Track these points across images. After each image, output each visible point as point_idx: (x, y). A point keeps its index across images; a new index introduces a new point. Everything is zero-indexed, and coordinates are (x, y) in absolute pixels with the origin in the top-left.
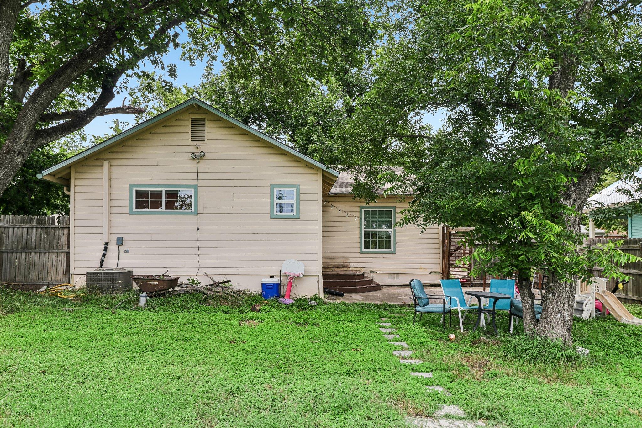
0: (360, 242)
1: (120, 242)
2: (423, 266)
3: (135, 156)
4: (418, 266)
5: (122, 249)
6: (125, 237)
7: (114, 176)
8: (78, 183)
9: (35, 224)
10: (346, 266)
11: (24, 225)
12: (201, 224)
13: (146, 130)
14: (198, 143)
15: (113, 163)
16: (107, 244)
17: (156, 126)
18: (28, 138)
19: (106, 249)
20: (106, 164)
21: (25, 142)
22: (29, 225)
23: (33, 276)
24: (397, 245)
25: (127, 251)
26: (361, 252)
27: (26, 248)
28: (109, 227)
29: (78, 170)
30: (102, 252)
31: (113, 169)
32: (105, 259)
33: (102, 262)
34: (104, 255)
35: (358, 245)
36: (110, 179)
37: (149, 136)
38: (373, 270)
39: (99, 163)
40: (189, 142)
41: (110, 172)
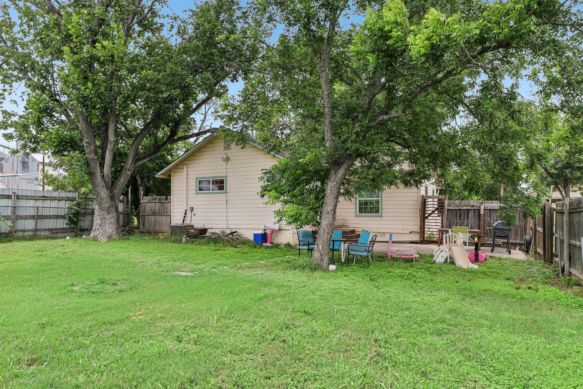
0: (356, 209)
1: (192, 209)
2: (405, 227)
3: (198, 161)
4: (401, 227)
5: (193, 213)
6: (194, 207)
7: (189, 173)
8: (174, 178)
9: (157, 200)
10: (345, 226)
11: (153, 201)
12: (229, 198)
13: (203, 146)
14: (226, 151)
15: (189, 166)
16: (186, 211)
17: (207, 144)
18: (132, 163)
19: (186, 214)
20: (185, 167)
21: (131, 165)
22: (155, 201)
23: (157, 228)
24: (383, 211)
25: (195, 215)
26: (356, 216)
27: (154, 214)
28: (187, 202)
29: (175, 171)
30: (184, 215)
31: (189, 169)
32: (185, 219)
33: (184, 220)
34: (185, 217)
35: (354, 210)
36: (187, 175)
37: (205, 149)
38: (365, 229)
39: (182, 167)
40: (223, 151)
41: (187, 171)
